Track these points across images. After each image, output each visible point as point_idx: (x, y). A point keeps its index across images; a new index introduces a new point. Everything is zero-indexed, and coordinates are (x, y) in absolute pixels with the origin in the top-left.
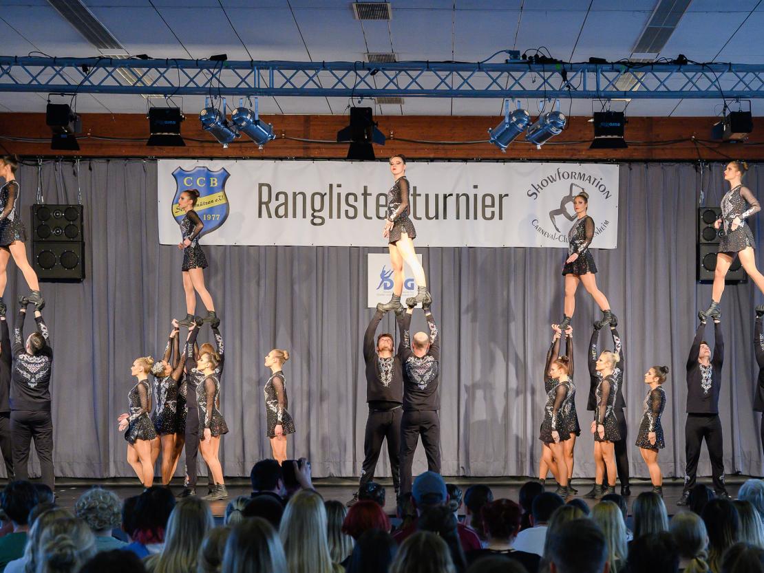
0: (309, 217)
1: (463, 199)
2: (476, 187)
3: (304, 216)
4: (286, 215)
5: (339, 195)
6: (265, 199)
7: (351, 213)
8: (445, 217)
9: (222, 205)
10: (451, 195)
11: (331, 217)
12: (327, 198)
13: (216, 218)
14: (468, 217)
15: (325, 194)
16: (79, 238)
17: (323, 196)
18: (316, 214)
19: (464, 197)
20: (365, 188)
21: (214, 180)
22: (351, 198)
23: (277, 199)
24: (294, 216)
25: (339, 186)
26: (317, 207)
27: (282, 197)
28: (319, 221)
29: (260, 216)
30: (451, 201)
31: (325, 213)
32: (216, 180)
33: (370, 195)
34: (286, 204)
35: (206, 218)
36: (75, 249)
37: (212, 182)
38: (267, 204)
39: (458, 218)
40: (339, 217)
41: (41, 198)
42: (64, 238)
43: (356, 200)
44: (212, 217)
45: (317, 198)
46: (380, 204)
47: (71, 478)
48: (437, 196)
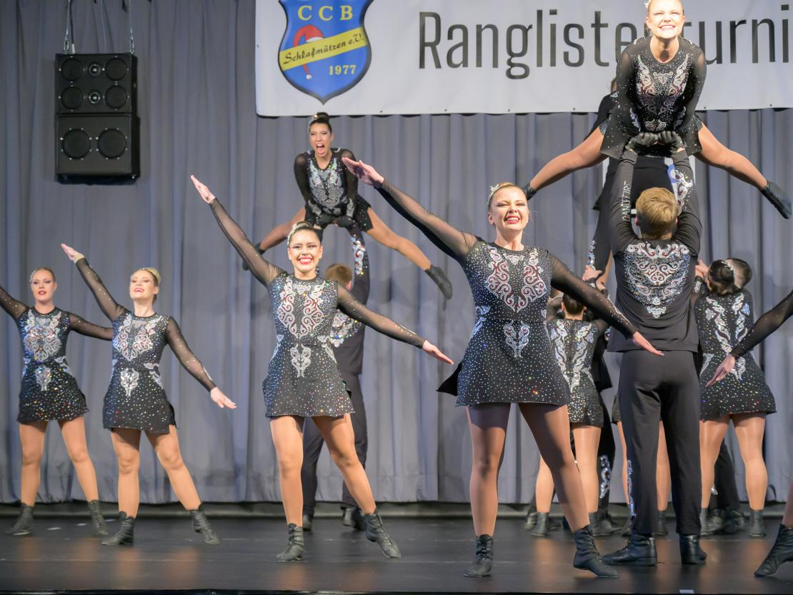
0: (503, 66)
1: (763, 30)
2: (785, 8)
3: (495, 65)
4: (465, 63)
5: (553, 27)
6: (430, 37)
7: (574, 56)
8: (733, 59)
9: (361, 49)
10: (743, 22)
11: (540, 64)
12: (532, 34)
13: (349, 70)
14: (772, 58)
15: (530, 27)
16: (128, 107)
17: (525, 31)
18: (515, 60)
19: (766, 26)
20: (597, 15)
21: (346, 9)
22: (574, 33)
23: (450, 37)
24: (479, 64)
25: (553, 12)
26: (517, 48)
27: (458, 34)
28: (520, 71)
29: (422, 65)
30: (744, 33)
31: (530, 59)
32: (350, 8)
33: (606, 25)
34: (465, 44)
35: (334, 71)
36: (124, 126)
37: (343, 12)
38: (433, 45)
39: (755, 60)
40: (553, 63)
41: (70, 47)
42: (106, 109)
43: (581, 35)
44: (343, 70)
45: (517, 34)
46: (623, 40)
47: (109, 503)
48: (719, 25)
